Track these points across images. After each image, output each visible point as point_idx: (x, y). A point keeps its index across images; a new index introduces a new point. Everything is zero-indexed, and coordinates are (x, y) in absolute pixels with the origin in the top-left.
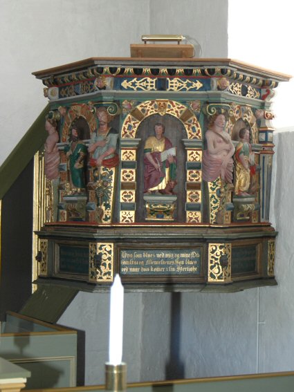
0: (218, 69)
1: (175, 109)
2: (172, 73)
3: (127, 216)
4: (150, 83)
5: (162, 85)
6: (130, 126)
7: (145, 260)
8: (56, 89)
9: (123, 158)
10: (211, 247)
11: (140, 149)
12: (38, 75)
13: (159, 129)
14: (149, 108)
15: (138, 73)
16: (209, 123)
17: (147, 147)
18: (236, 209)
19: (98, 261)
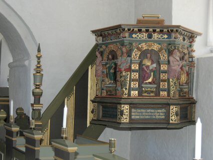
0: (175, 29)
1: (156, 47)
2: (154, 31)
3: (135, 93)
4: (144, 36)
5: (150, 36)
6: (136, 54)
7: (142, 113)
8: (101, 38)
9: (133, 68)
10: (171, 107)
11: (140, 64)
12: (93, 32)
13: (149, 55)
14: (144, 46)
15: (140, 31)
16: (170, 53)
17: (143, 63)
18: (181, 91)
19: (122, 113)
